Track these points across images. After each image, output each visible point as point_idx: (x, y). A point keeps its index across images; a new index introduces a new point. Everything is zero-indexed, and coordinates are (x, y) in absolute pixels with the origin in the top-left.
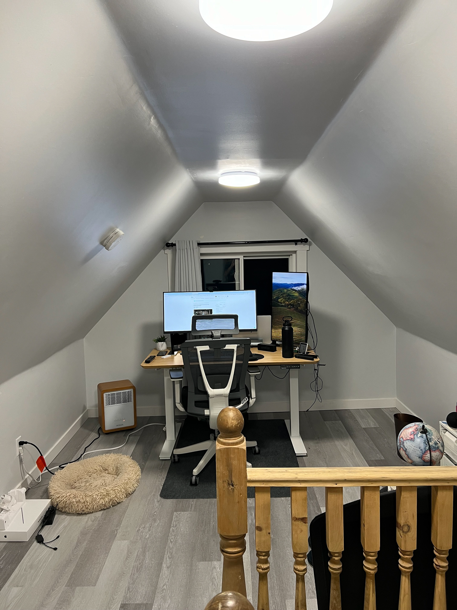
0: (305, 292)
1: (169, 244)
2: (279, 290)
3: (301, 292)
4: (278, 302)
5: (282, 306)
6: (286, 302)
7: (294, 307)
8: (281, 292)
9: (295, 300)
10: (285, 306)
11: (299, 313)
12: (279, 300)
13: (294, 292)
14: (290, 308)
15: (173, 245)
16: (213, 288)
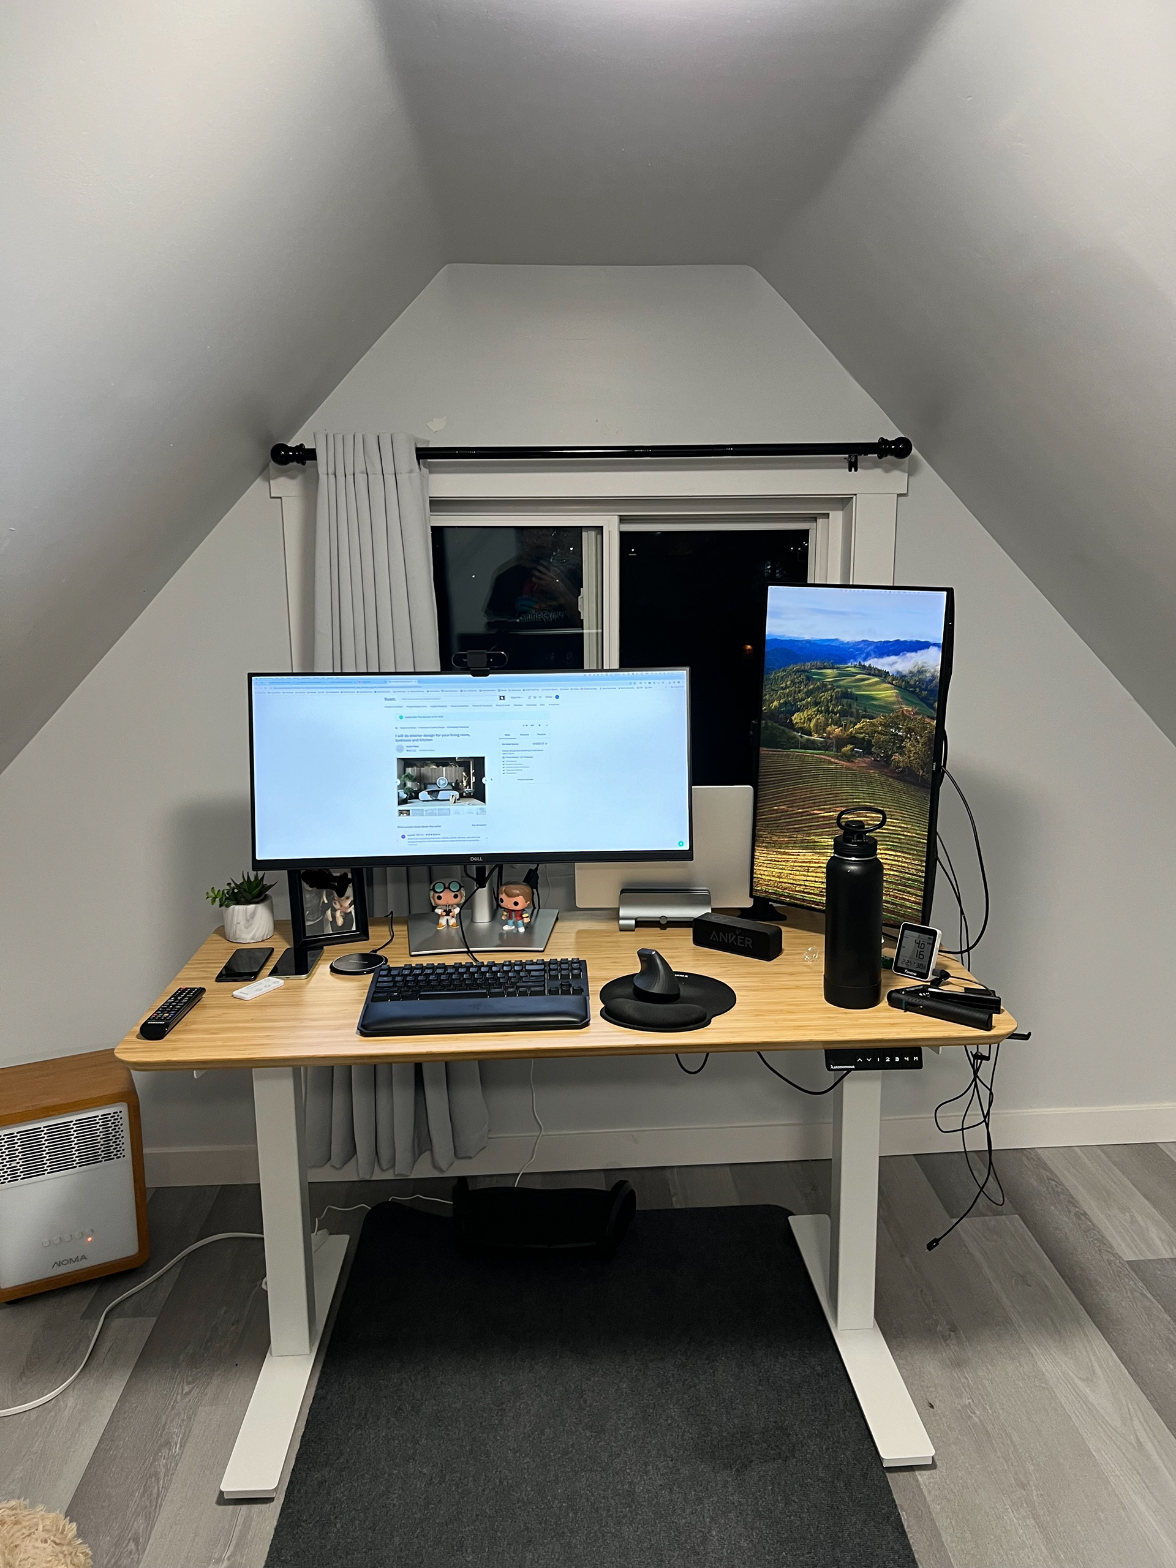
0: (931, 681)
1: (287, 449)
2: (798, 671)
3: (912, 682)
4: (792, 726)
5: (811, 745)
6: (829, 729)
7: (871, 754)
8: (809, 679)
9: (881, 719)
10: (825, 747)
11: (897, 784)
12: (797, 718)
13: (876, 683)
14: (849, 758)
15: (305, 455)
16: (489, 656)
